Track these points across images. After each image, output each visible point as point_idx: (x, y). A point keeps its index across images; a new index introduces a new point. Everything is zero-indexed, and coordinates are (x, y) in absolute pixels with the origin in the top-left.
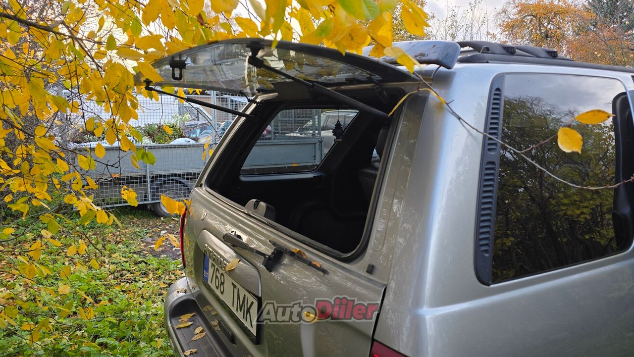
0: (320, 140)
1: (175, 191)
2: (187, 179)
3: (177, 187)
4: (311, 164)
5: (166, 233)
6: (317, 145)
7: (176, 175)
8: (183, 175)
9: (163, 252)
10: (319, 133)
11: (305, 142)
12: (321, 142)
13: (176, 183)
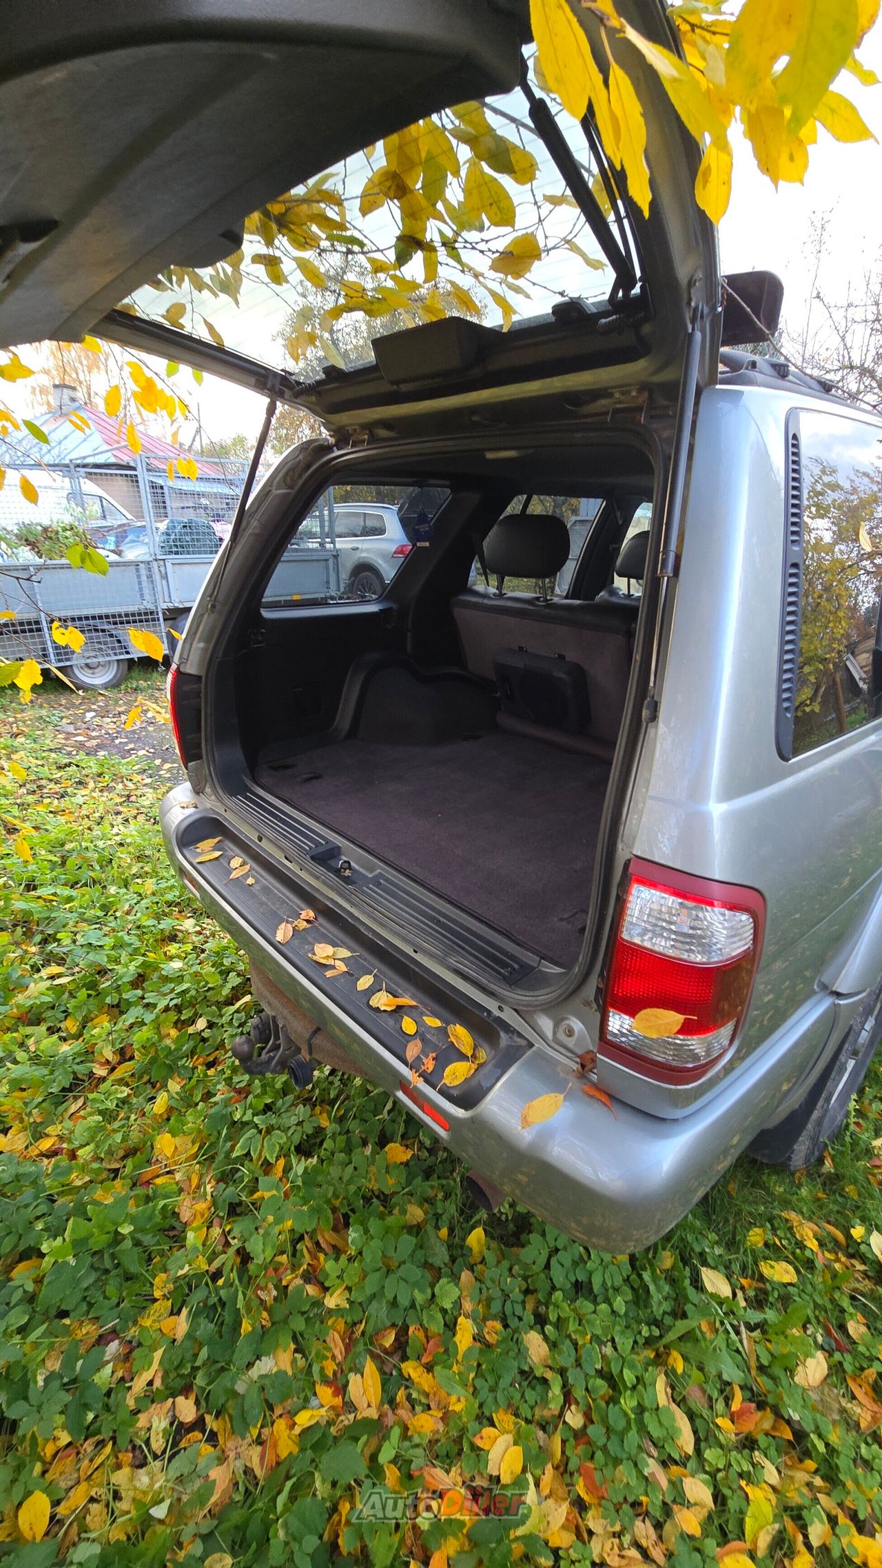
0: (335, 553)
1: (97, 646)
2: (115, 623)
3: (98, 637)
4: (323, 595)
5: (94, 717)
6: (331, 562)
7: (94, 618)
8: (107, 617)
9: (100, 747)
10: (333, 542)
11: (310, 558)
12: (336, 557)
13: (96, 630)
